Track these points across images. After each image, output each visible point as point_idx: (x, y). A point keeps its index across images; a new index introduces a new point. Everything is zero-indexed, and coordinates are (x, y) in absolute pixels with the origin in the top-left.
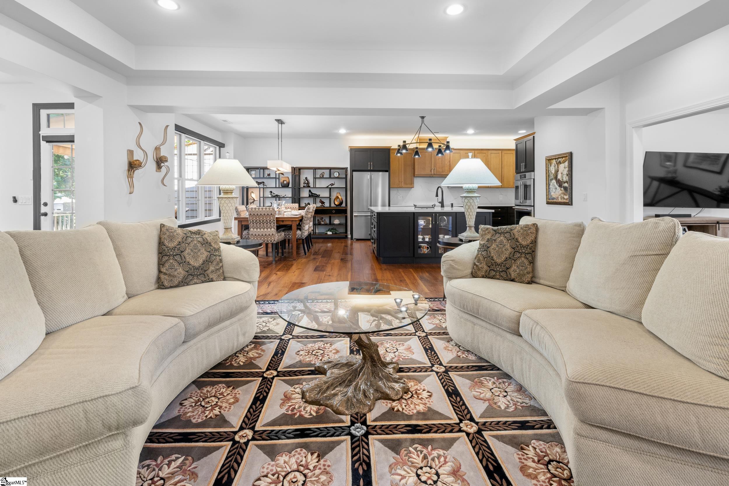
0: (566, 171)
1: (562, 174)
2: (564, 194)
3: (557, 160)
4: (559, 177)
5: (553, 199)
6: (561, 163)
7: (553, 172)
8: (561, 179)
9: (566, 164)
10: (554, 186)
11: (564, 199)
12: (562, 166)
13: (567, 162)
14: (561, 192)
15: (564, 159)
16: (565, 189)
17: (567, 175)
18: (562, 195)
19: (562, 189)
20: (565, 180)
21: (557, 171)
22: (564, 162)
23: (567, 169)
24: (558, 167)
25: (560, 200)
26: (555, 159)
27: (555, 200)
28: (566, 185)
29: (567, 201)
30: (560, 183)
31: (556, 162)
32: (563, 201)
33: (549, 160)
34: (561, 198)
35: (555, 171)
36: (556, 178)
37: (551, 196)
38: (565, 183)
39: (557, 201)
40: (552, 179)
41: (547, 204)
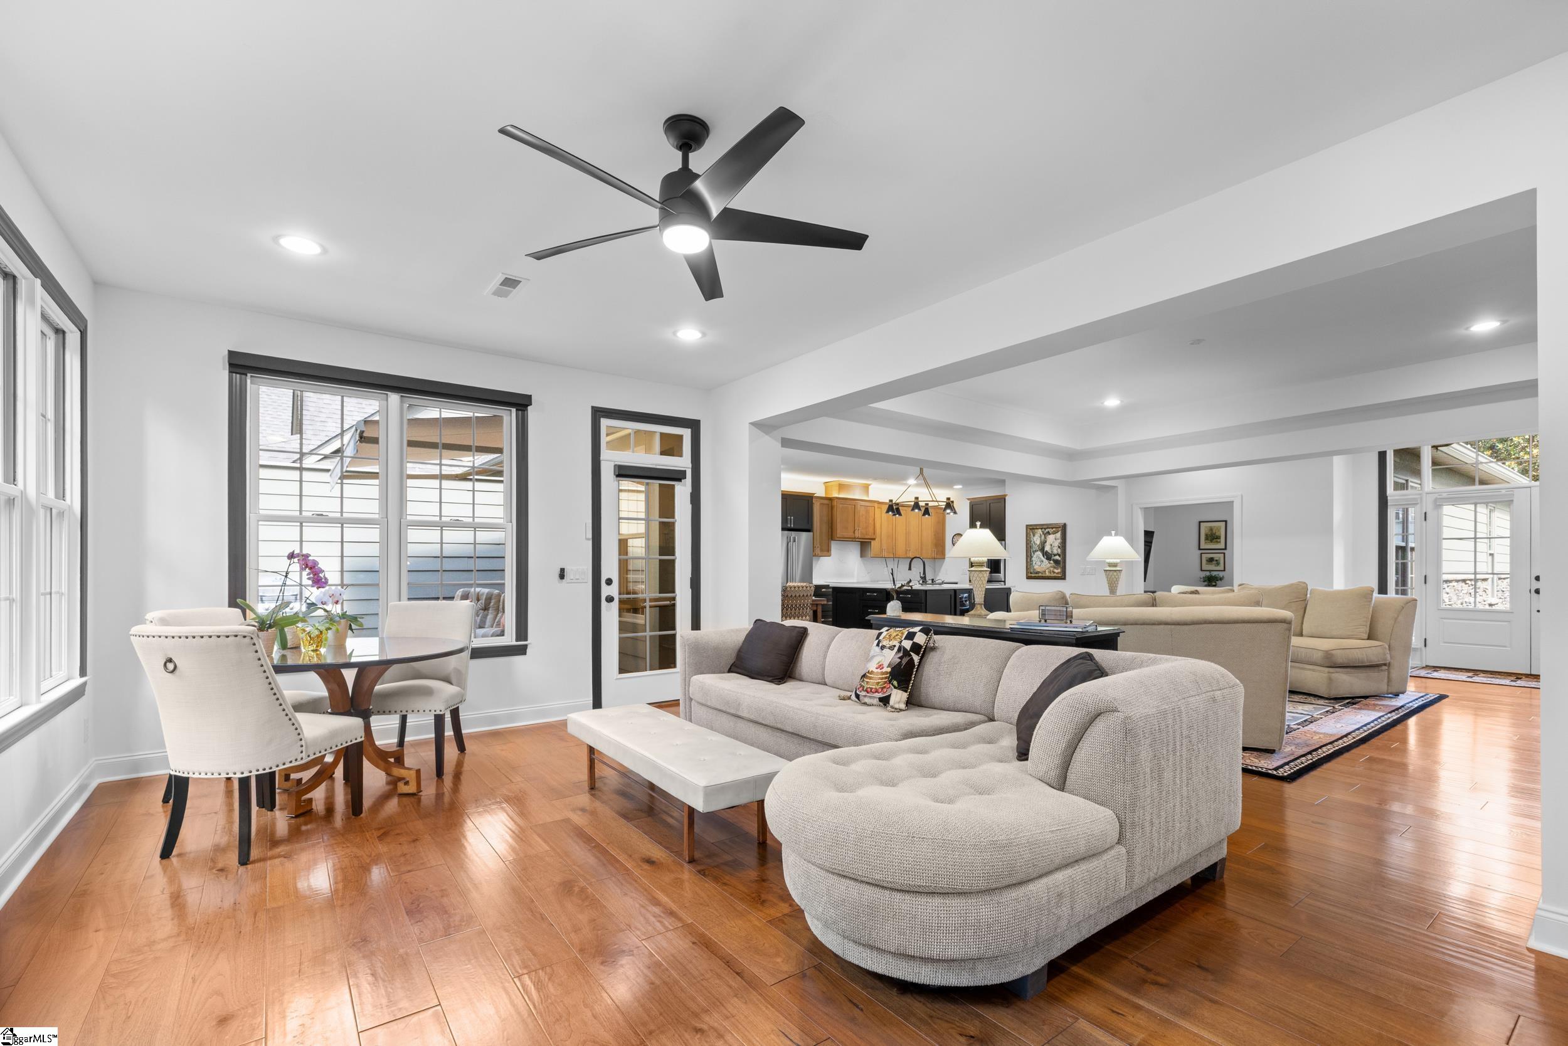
0: (1057, 543)
1: (1051, 545)
2: (1055, 568)
3: (1043, 530)
4: (1047, 548)
5: (1037, 573)
6: (1050, 534)
7: (1038, 542)
8: (1050, 552)
9: (1059, 535)
10: (1039, 558)
11: (1054, 572)
12: (1051, 539)
13: (1060, 533)
14: (1049, 565)
15: (1054, 529)
16: (1056, 562)
17: (1059, 547)
18: (1052, 569)
19: (1052, 562)
20: (1055, 552)
21: (1043, 543)
22: (1054, 533)
23: (1059, 541)
24: (1045, 538)
25: (1047, 574)
26: (1042, 529)
27: (1040, 575)
28: (1057, 557)
29: (1060, 575)
30: (1048, 556)
31: (1043, 532)
32: (1053, 575)
33: (1031, 529)
34: (1050, 572)
35: (1041, 542)
36: (1042, 549)
37: (1034, 570)
38: (1055, 555)
39: (1044, 575)
40: (1036, 551)
41: (1027, 578)
